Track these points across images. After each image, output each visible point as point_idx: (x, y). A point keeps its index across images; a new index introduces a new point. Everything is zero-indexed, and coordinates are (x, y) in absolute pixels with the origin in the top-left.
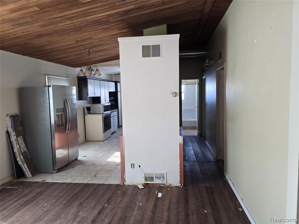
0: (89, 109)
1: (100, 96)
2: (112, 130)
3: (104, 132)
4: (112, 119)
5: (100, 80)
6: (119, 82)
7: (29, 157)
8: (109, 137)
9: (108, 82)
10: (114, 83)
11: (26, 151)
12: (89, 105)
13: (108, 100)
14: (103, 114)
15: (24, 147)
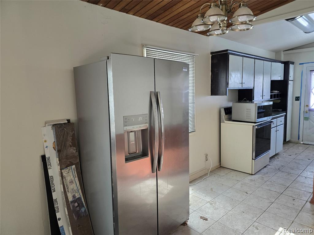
0: (228, 111)
1: (252, 88)
2: (271, 152)
3: (254, 158)
4: (273, 131)
5: (255, 58)
6: (293, 63)
7: (83, 210)
8: (265, 167)
9: (271, 62)
10: (283, 65)
11: (79, 199)
12: (230, 105)
13: (267, 95)
14: (255, 123)
15: (75, 188)
